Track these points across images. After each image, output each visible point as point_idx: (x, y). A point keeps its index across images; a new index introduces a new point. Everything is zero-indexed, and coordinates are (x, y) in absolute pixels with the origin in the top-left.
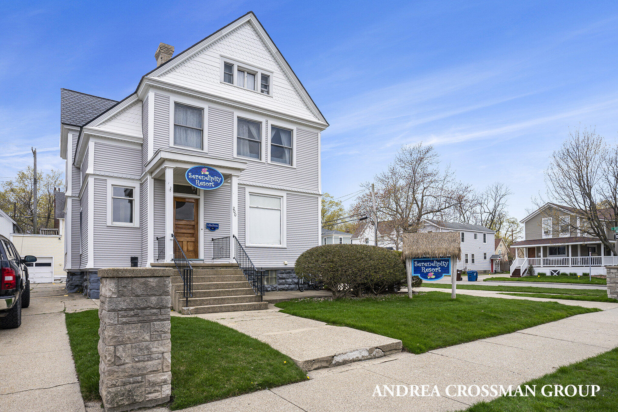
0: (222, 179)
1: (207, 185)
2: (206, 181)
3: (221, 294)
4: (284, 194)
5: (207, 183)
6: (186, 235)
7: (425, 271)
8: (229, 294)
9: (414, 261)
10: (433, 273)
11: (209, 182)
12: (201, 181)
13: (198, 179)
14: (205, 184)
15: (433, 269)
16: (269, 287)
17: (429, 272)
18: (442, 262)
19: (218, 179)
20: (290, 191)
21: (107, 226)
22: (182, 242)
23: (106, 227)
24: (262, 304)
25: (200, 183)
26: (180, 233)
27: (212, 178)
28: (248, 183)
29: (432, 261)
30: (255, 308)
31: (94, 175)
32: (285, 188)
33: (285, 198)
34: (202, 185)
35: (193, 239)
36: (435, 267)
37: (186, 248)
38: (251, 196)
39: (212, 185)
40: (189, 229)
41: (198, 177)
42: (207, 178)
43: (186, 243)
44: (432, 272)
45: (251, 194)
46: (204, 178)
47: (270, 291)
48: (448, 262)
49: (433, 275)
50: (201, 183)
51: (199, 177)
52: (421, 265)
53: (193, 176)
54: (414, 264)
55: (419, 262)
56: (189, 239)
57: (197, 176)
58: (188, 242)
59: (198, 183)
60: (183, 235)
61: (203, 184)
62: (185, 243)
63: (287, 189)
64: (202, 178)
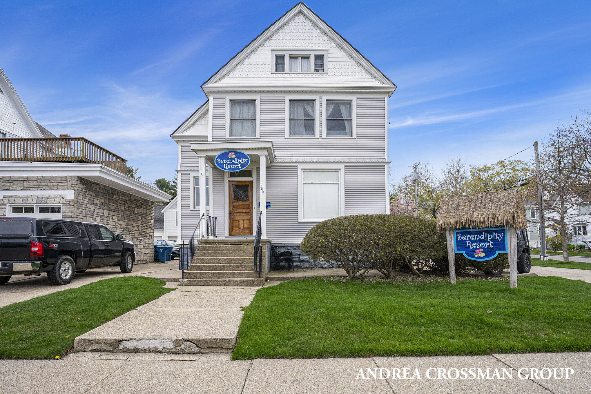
0: (248, 160)
1: (234, 167)
2: (233, 164)
4: (342, 167)
5: (234, 166)
6: (242, 214)
7: (472, 246)
9: (457, 233)
10: (482, 250)
11: (236, 164)
12: (228, 164)
13: (226, 163)
15: (482, 244)
17: (477, 249)
18: (494, 233)
19: (244, 161)
20: (348, 162)
22: (239, 220)
25: (227, 166)
26: (236, 213)
27: (238, 160)
28: (299, 160)
29: (481, 233)
32: (341, 160)
33: (343, 171)
34: (230, 167)
35: (248, 217)
36: (485, 241)
37: (242, 225)
38: (305, 173)
39: (238, 167)
40: (244, 209)
41: (226, 162)
42: (234, 161)
43: (242, 221)
44: (480, 248)
45: (305, 170)
46: (231, 161)
48: (503, 234)
49: (483, 252)
52: (465, 239)
53: (221, 161)
54: (457, 237)
55: (463, 234)
56: (245, 218)
57: (225, 160)
58: (244, 220)
59: (225, 167)
60: (239, 214)
61: (231, 167)
63: (345, 160)
64: (229, 162)
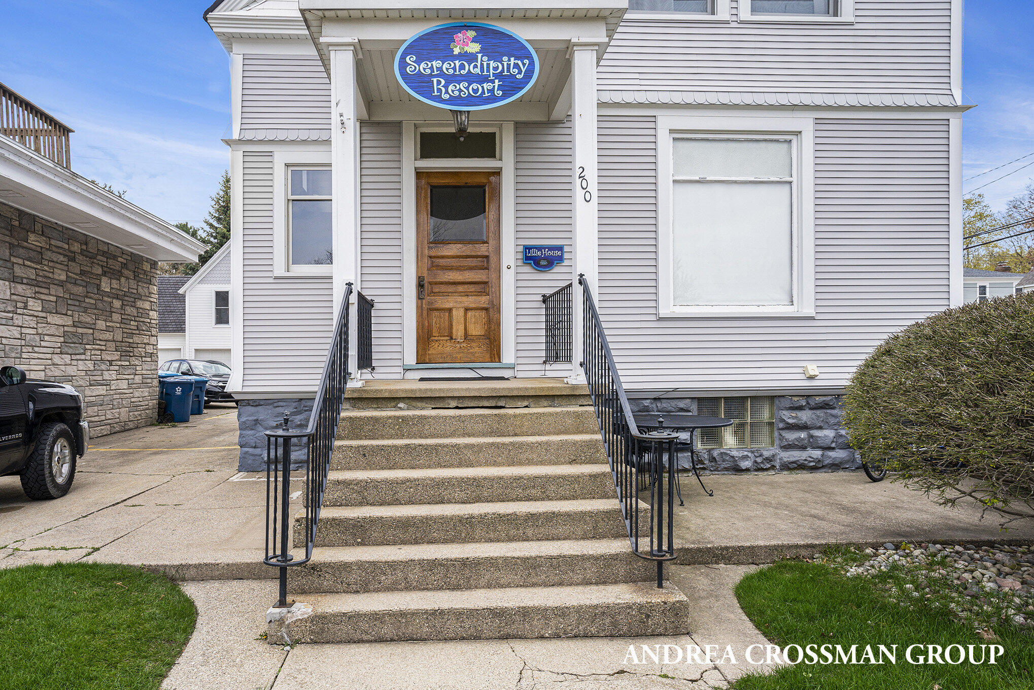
0: (532, 63)
1: (475, 91)
2: (470, 78)
3: (478, 532)
4: (805, 123)
5: (475, 86)
6: (461, 288)
8: (513, 532)
11: (482, 79)
12: (451, 79)
13: (442, 74)
14: (467, 88)
16: (745, 458)
19: (516, 66)
20: (829, 108)
21: (276, 278)
22: (450, 310)
23: (272, 280)
24: (652, 607)
25: (446, 87)
26: (442, 283)
27: (492, 64)
28: (665, 98)
30: (614, 624)
31: (240, 141)
32: (807, 100)
33: (808, 139)
34: (457, 93)
35: (483, 301)
37: (462, 327)
38: (680, 144)
39: (491, 91)
40: (471, 268)
41: (440, 69)
42: (475, 67)
43: (462, 312)
45: (680, 136)
46: (462, 67)
47: (747, 470)
50: (451, 88)
51: (445, 66)
53: (423, 65)
56: (470, 301)
57: (436, 64)
58: (467, 310)
59: (439, 90)
60: (451, 289)
61: (460, 90)
62: (458, 314)
63: (819, 100)
64: (454, 69)
